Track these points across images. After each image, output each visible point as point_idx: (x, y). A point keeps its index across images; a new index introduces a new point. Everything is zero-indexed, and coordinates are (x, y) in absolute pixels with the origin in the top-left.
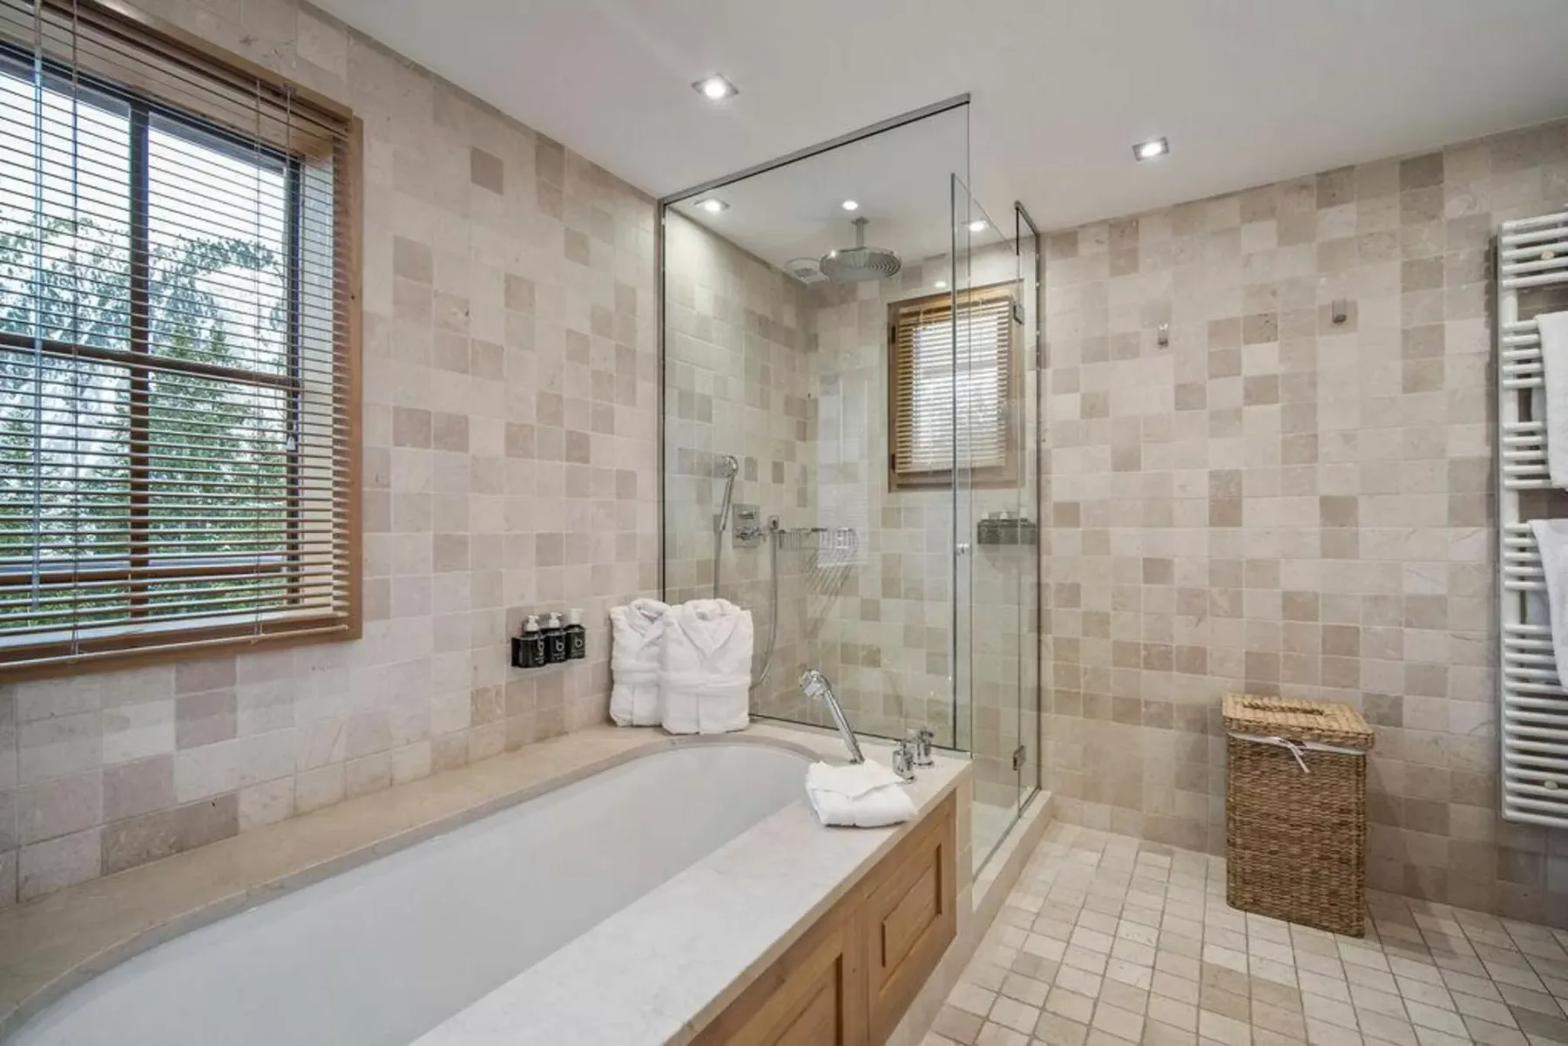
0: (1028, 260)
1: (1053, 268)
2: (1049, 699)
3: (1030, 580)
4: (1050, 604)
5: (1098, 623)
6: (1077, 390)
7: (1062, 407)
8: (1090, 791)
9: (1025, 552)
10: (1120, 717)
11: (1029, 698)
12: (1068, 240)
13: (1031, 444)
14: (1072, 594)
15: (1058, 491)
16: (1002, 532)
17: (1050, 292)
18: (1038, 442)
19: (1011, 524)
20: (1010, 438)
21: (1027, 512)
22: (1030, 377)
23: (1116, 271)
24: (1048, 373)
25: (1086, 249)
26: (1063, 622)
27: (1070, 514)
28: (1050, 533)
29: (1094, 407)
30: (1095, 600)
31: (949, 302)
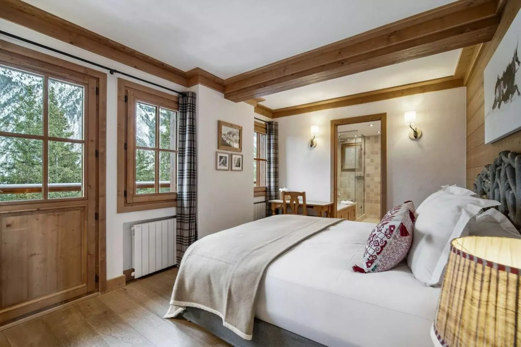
0: (363, 139)
1: (366, 141)
2: (365, 201)
3: (363, 185)
4: (366, 188)
5: (372, 190)
6: (369, 158)
7: (368, 161)
8: (371, 213)
9: (362, 181)
10: (375, 203)
11: (363, 201)
12: (369, 137)
13: (363, 166)
14: (369, 186)
15: (367, 172)
16: (359, 178)
17: (366, 145)
18: (364, 165)
19: (360, 177)
20: (360, 165)
21: (363, 175)
22: (363, 156)
23: (375, 142)
24: (366, 156)
25: (371, 139)
26: (367, 190)
27: (368, 175)
28: (366, 178)
29: (372, 161)
30: (371, 187)
31: (354, 144)
